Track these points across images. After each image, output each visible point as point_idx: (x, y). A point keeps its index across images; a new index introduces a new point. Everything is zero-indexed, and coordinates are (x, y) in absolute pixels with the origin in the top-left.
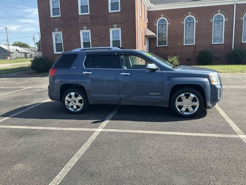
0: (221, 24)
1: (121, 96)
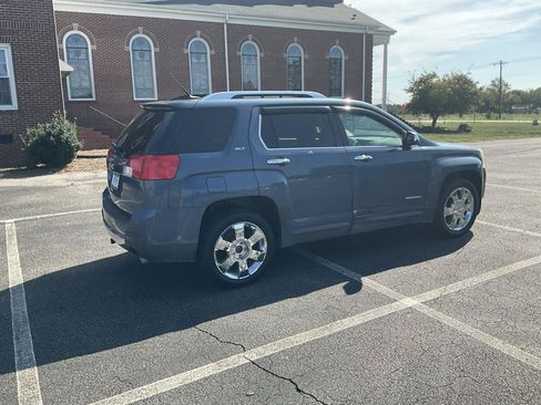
0: (203, 60)
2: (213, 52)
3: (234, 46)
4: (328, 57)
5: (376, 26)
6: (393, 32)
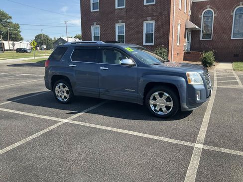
1: (100, 90)
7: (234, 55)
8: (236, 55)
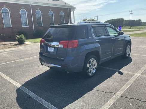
2: (28, 13)
3: (34, 11)
4: (60, 14)
5: (71, 6)
6: (75, 8)
7: (9, 37)
8: (10, 37)
